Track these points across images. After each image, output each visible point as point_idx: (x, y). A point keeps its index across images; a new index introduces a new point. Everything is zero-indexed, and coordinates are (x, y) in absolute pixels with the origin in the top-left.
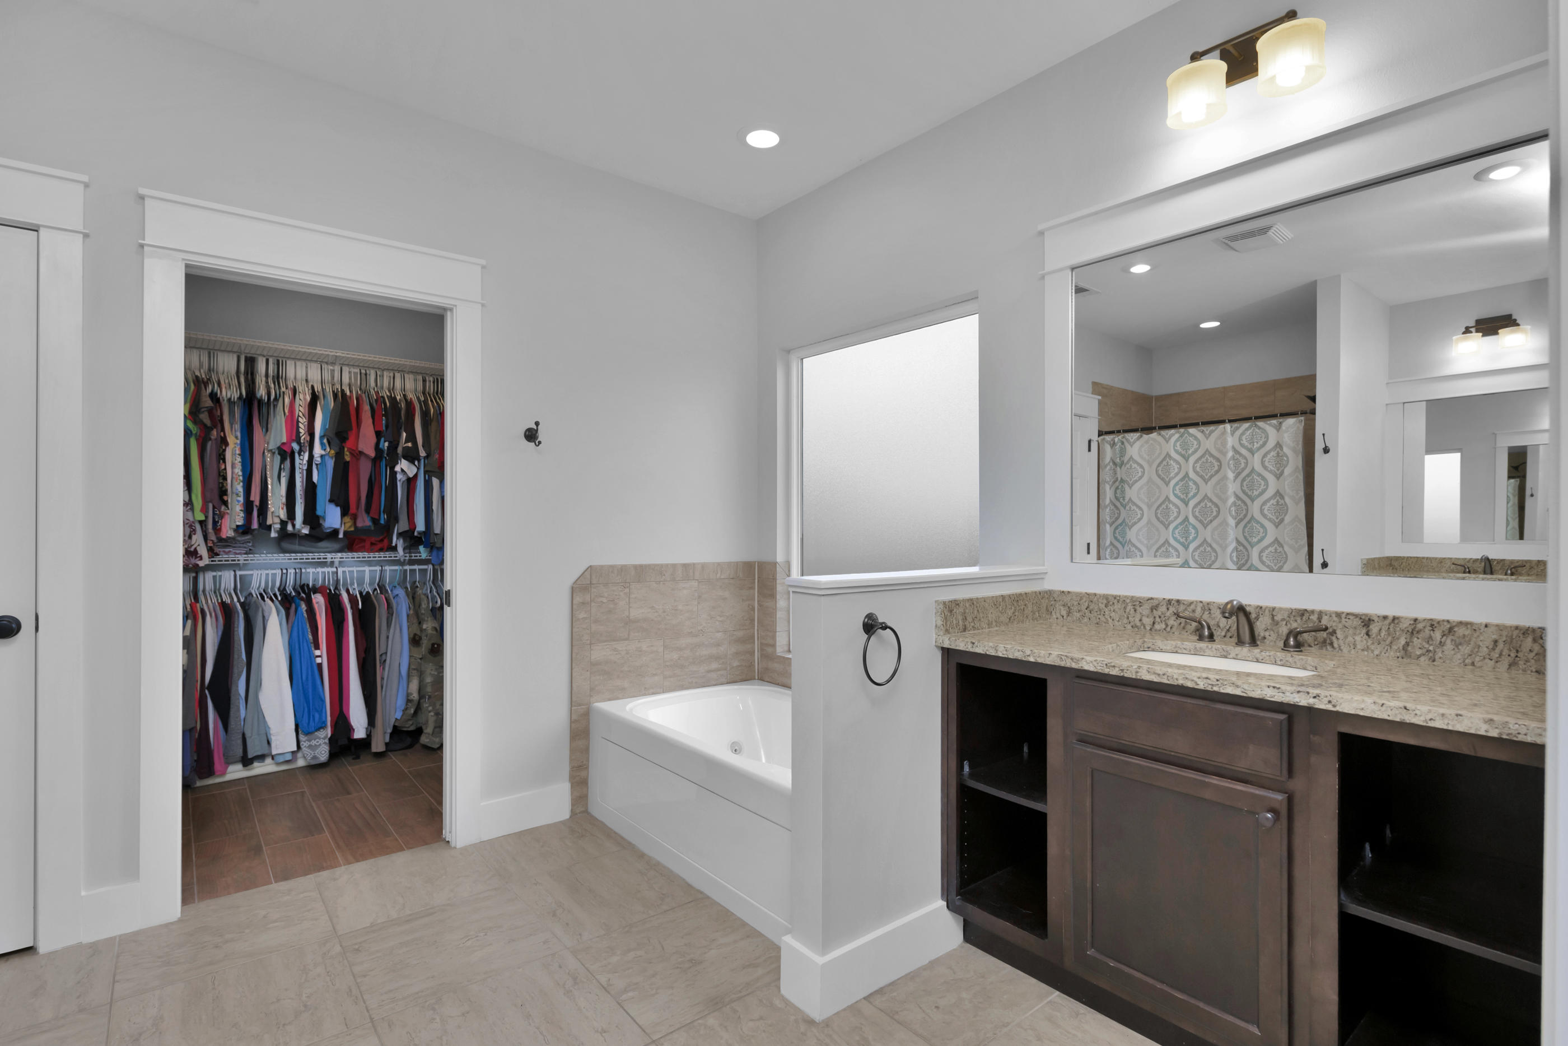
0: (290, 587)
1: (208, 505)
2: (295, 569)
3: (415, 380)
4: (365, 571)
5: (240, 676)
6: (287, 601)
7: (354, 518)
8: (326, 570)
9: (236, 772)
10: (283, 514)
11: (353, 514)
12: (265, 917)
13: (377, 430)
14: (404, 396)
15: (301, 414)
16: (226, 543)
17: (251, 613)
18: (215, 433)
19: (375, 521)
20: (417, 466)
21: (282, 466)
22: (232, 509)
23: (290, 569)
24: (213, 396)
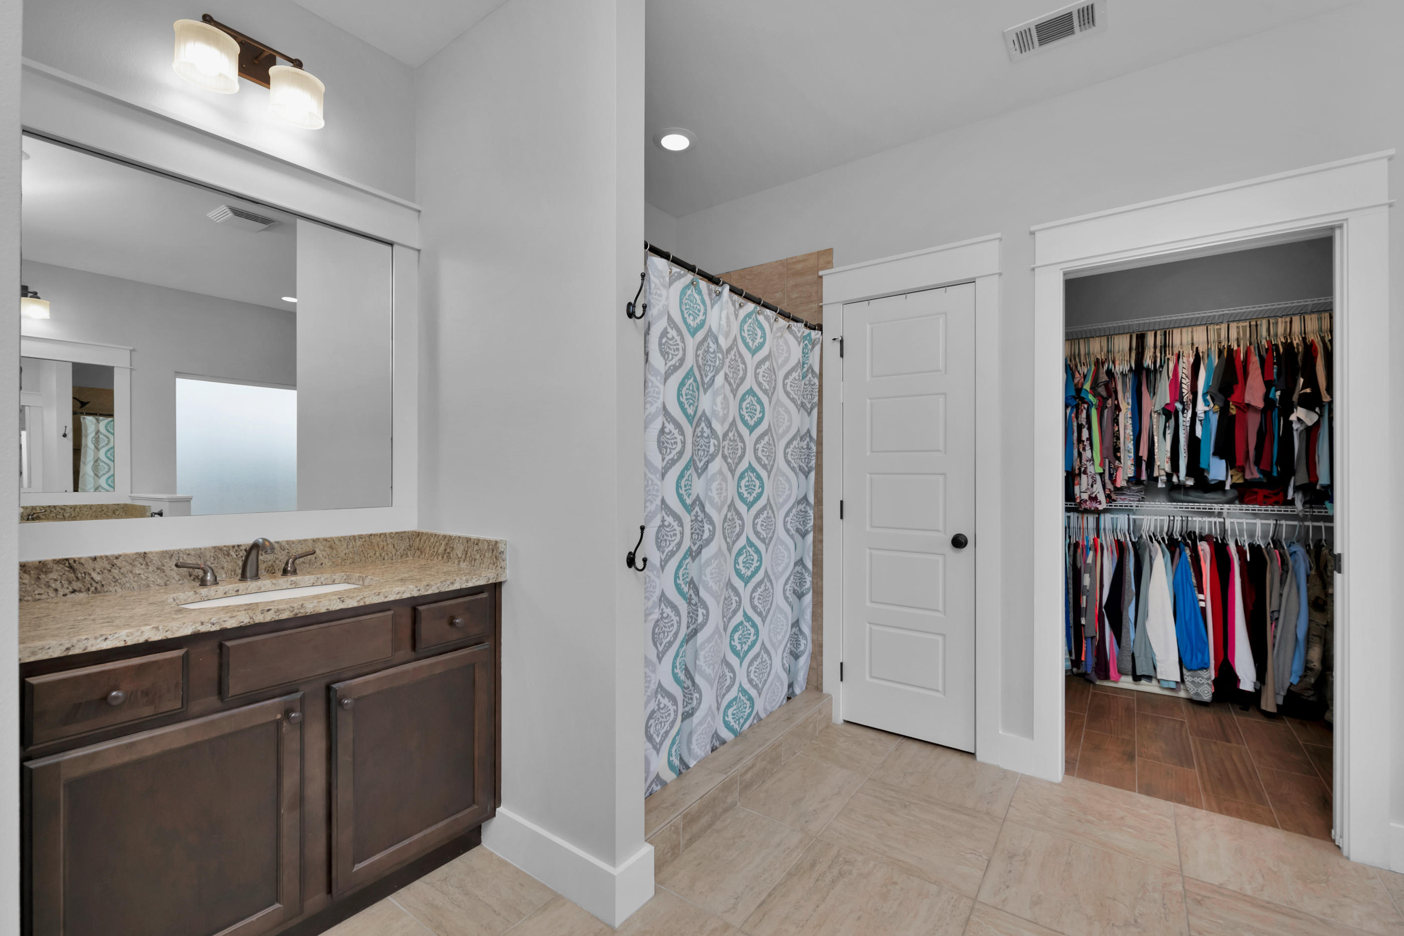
0: (1177, 533)
1: (1105, 461)
2: (1182, 517)
3: (1319, 319)
4: (1256, 524)
5: (1130, 603)
6: (1173, 545)
7: (1242, 470)
8: (1213, 520)
9: (1126, 682)
10: (1168, 467)
11: (1239, 467)
12: (1122, 818)
13: (1267, 379)
14: (1304, 339)
15: (1184, 376)
16: (1119, 490)
17: (1140, 552)
18: (1110, 402)
19: (1266, 473)
20: (1319, 412)
21: (1167, 425)
22: (1124, 463)
23: (1177, 516)
24: (1110, 373)
